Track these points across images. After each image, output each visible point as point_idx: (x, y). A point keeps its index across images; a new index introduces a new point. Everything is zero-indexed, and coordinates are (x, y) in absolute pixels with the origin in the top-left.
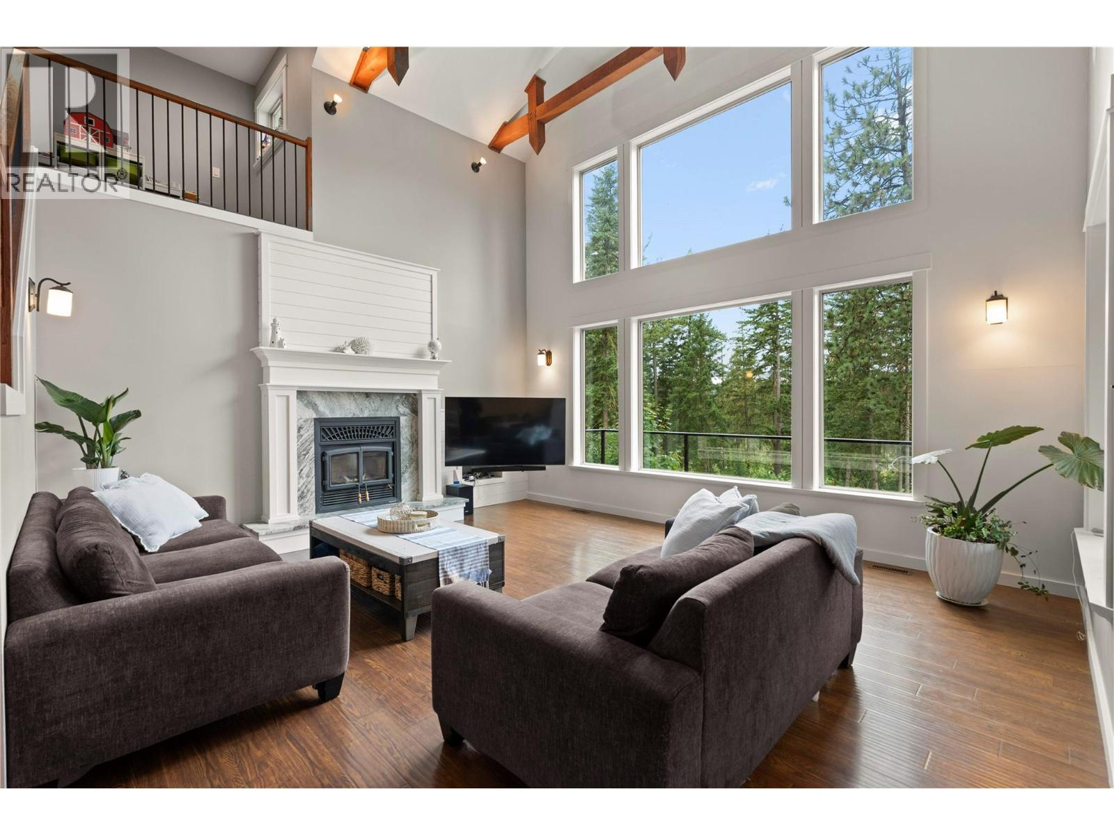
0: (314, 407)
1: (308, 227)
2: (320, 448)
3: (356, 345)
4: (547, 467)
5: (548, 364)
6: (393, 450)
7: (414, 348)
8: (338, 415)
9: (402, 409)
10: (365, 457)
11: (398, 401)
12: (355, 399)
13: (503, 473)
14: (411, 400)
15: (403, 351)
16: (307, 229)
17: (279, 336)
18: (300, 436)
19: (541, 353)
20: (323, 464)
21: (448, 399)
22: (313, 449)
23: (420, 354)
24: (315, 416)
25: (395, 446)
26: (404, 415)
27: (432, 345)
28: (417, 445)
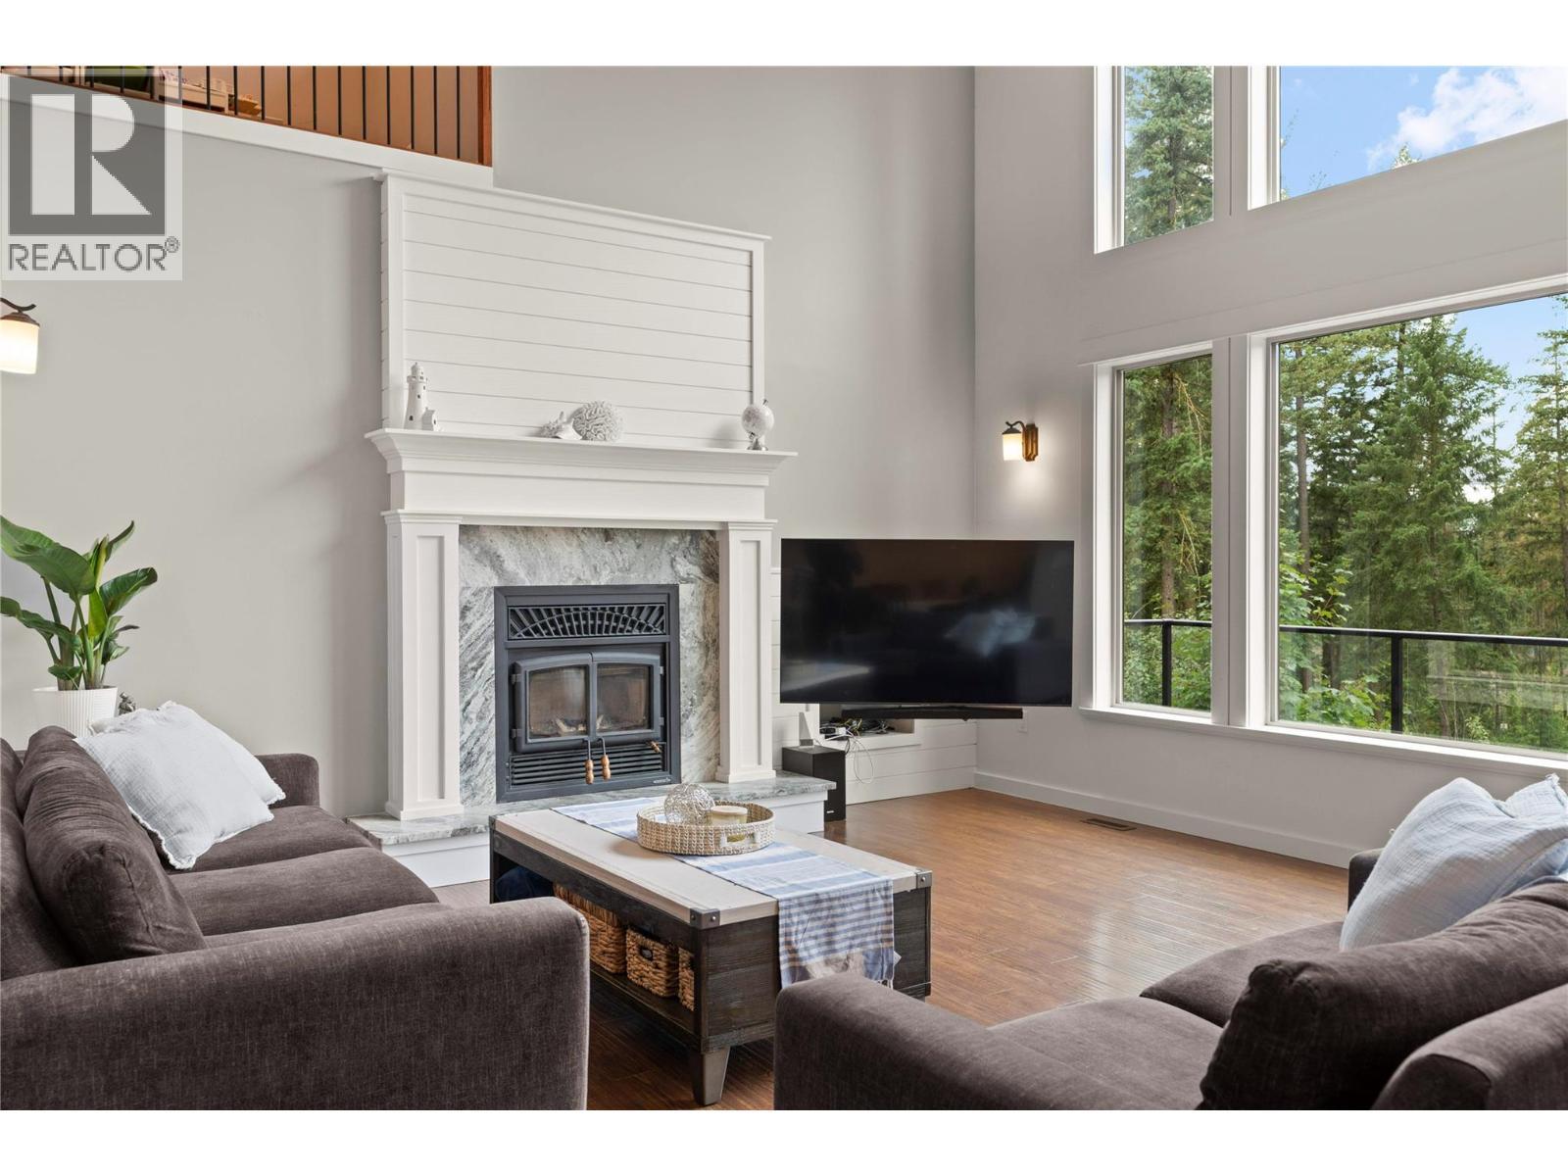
0: (495, 561)
1: (482, 157)
2: (505, 654)
3: (585, 420)
4: (1026, 710)
5: (1029, 457)
6: (664, 663)
7: (710, 425)
8: (545, 579)
9: (685, 567)
10: (601, 678)
11: (676, 547)
12: (581, 545)
13: (918, 723)
14: (702, 545)
15: (690, 435)
16: (481, 161)
17: (424, 404)
18: (465, 628)
19: (1011, 430)
20: (513, 689)
21: (787, 544)
22: (492, 657)
23: (724, 438)
24: (496, 582)
25: (667, 653)
26: (687, 581)
27: (751, 416)
28: (717, 650)
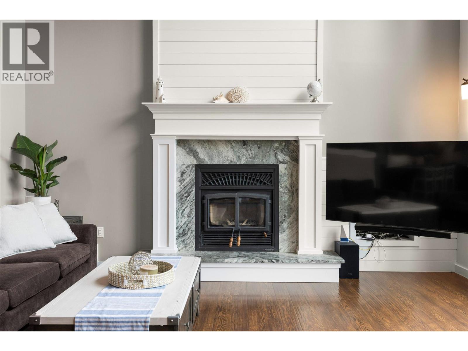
0: (195, 154)
2: (200, 192)
6: (272, 198)
7: (295, 93)
8: (216, 161)
9: (281, 157)
11: (277, 148)
12: (232, 147)
14: (291, 147)
19: (466, 83)
20: (203, 206)
21: (329, 145)
22: (194, 192)
23: (301, 98)
24: (195, 163)
25: (273, 194)
26: (283, 163)
